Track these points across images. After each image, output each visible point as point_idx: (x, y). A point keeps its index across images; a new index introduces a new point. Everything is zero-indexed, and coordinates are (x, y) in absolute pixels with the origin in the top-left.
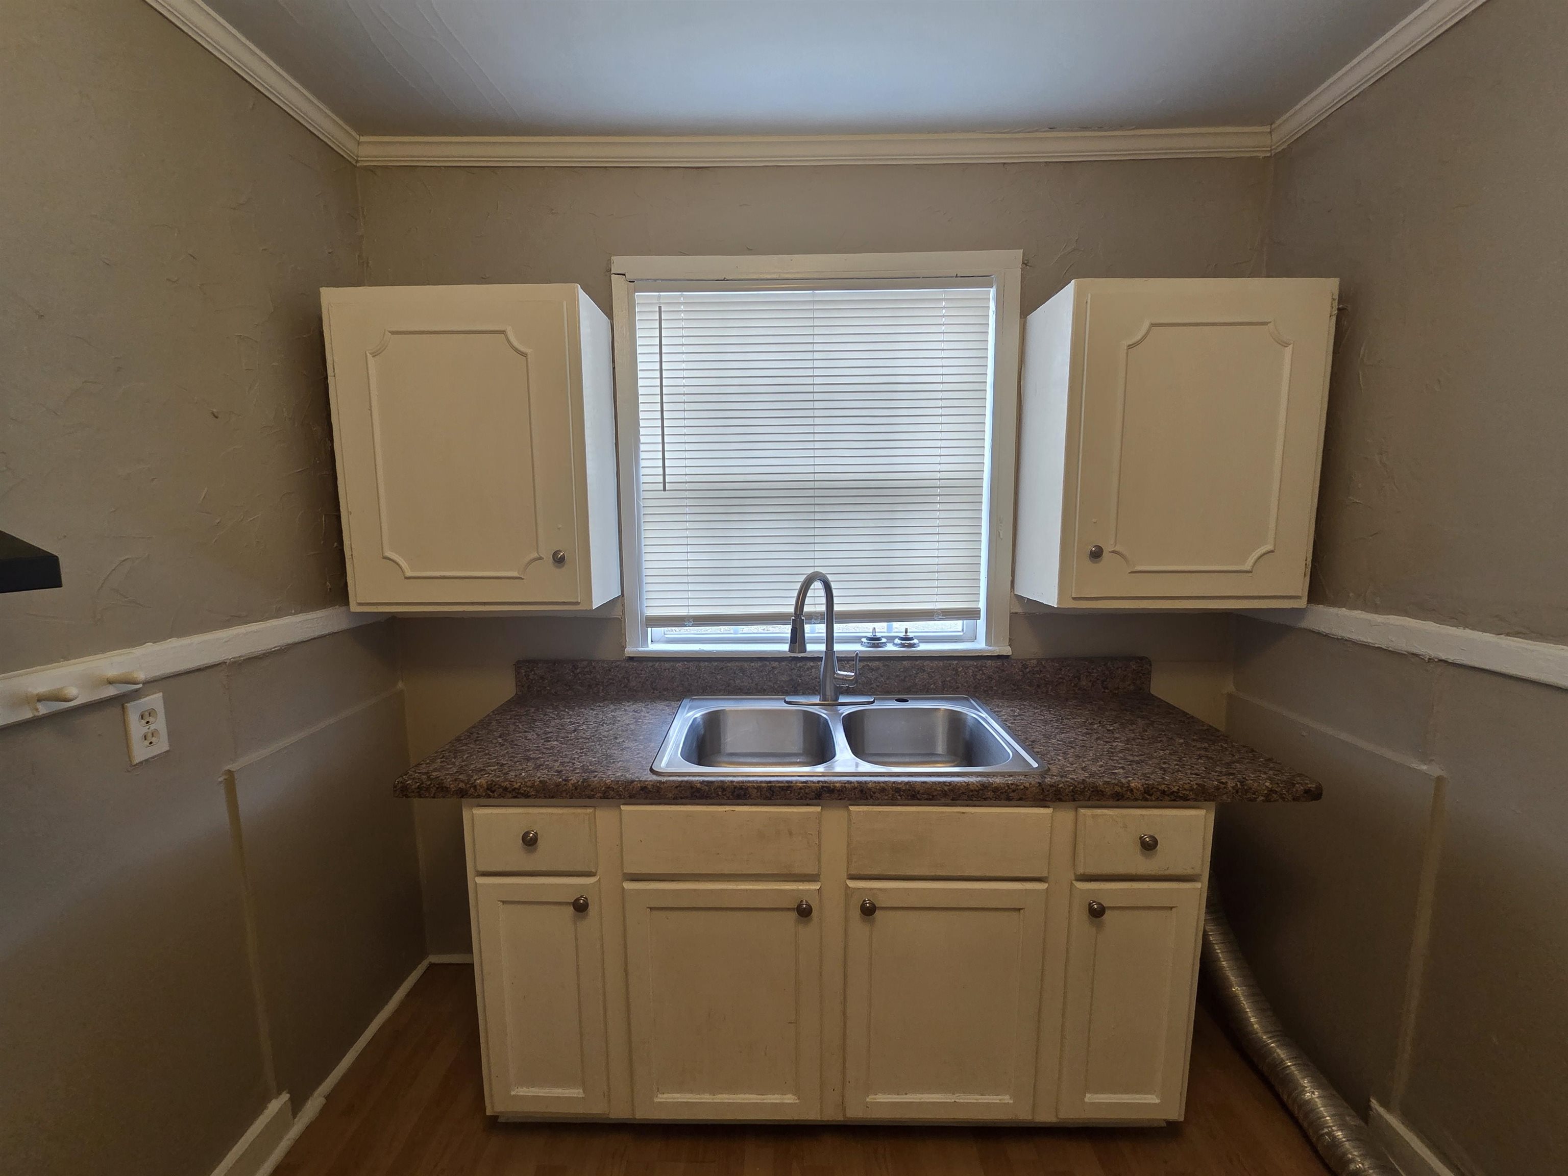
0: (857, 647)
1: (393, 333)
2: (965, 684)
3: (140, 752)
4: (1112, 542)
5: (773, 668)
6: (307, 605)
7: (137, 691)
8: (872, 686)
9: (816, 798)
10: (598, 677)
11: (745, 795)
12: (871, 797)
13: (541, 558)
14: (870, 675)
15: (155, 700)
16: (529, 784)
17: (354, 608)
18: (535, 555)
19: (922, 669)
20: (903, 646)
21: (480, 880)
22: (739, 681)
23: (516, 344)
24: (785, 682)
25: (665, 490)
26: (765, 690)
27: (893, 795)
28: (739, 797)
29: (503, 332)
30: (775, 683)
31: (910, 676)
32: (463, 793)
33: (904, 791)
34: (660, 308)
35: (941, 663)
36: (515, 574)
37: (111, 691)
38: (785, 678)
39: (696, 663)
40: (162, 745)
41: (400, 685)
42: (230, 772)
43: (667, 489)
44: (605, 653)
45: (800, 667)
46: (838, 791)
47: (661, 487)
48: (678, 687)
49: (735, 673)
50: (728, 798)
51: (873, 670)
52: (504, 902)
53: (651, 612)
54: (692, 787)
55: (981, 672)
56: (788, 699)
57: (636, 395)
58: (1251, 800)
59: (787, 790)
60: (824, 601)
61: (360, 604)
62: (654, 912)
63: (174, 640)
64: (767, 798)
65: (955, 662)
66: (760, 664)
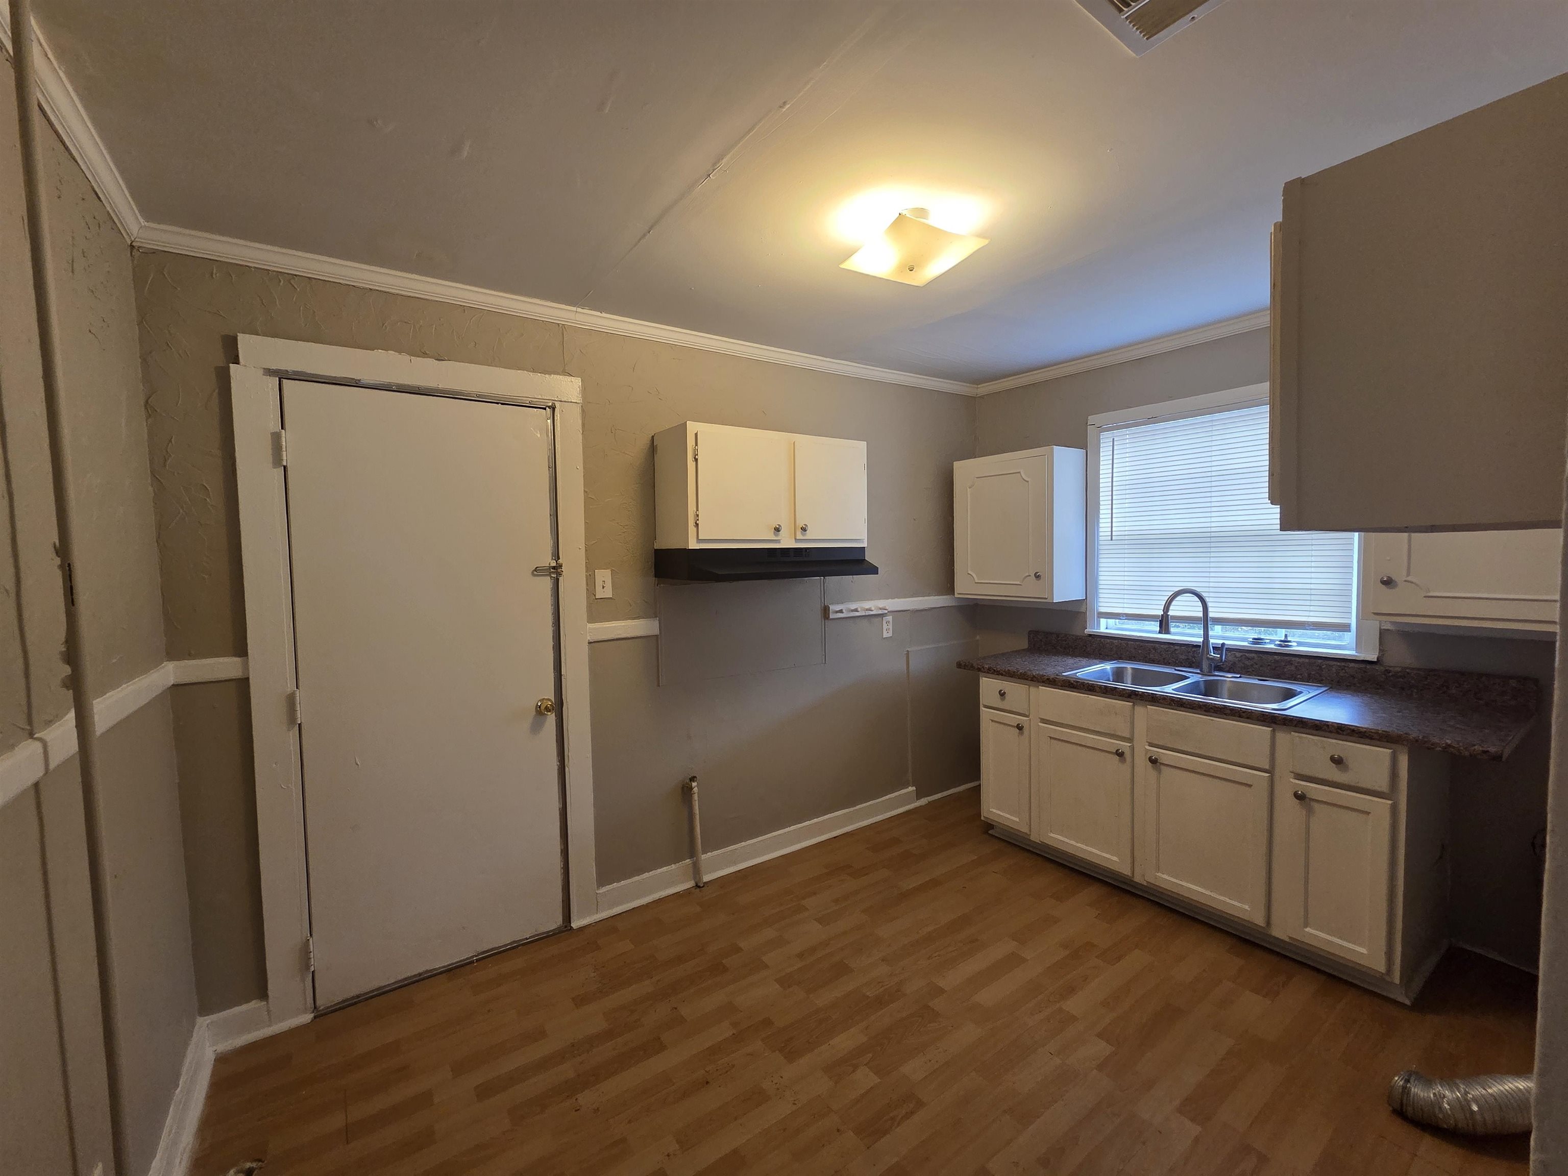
0: (1245, 644)
1: (977, 478)
2: (1329, 678)
3: (885, 635)
4: (1405, 573)
5: (1176, 650)
6: (940, 593)
7: (886, 613)
8: (1248, 670)
9: (1128, 697)
10: (1070, 643)
11: (1093, 690)
12: (1158, 702)
13: (1030, 576)
14: (1247, 662)
15: (890, 618)
16: (1003, 670)
17: (956, 596)
18: (1027, 574)
19: (1290, 663)
20: (1280, 645)
21: (984, 709)
22: (1152, 655)
23: (1023, 477)
24: (1183, 660)
25: (1112, 540)
26: (1169, 663)
27: (1170, 703)
28: (1090, 690)
29: (1019, 472)
30: (1177, 660)
31: (1280, 666)
32: (979, 670)
33: (1176, 701)
34: (1113, 439)
35: (1307, 661)
36: (1018, 583)
37: (880, 612)
38: (1183, 657)
39: (1126, 642)
40: (890, 634)
41: (978, 637)
42: (908, 651)
43: (1113, 539)
44: (1077, 632)
45: (1195, 651)
46: (1140, 695)
47: (1110, 538)
48: (1114, 654)
49: (1150, 650)
50: (1086, 690)
51: (1249, 659)
52: (992, 721)
53: (1102, 610)
54: (1069, 682)
55: (1344, 671)
56: (1176, 668)
57: (1099, 488)
58: (1429, 749)
59: (1114, 690)
60: (1201, 609)
61: (958, 594)
62: (1053, 741)
63: (896, 599)
64: (1104, 693)
65: (1320, 661)
66: (1167, 646)
